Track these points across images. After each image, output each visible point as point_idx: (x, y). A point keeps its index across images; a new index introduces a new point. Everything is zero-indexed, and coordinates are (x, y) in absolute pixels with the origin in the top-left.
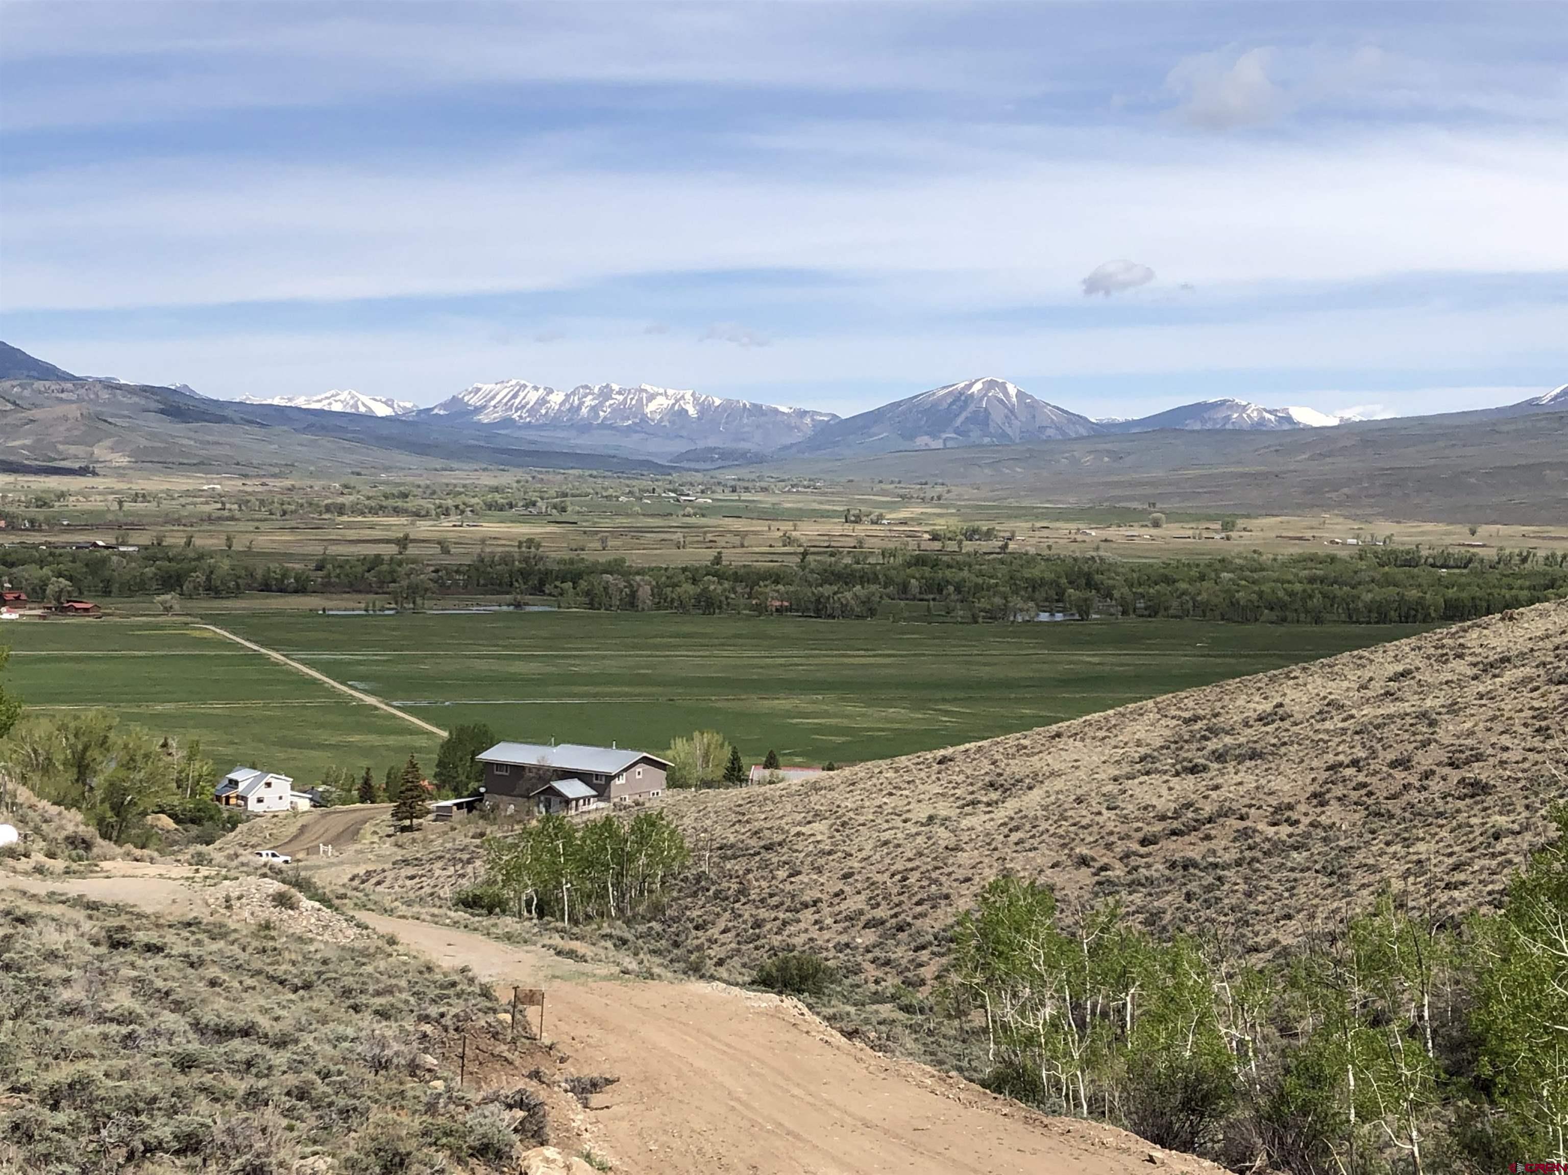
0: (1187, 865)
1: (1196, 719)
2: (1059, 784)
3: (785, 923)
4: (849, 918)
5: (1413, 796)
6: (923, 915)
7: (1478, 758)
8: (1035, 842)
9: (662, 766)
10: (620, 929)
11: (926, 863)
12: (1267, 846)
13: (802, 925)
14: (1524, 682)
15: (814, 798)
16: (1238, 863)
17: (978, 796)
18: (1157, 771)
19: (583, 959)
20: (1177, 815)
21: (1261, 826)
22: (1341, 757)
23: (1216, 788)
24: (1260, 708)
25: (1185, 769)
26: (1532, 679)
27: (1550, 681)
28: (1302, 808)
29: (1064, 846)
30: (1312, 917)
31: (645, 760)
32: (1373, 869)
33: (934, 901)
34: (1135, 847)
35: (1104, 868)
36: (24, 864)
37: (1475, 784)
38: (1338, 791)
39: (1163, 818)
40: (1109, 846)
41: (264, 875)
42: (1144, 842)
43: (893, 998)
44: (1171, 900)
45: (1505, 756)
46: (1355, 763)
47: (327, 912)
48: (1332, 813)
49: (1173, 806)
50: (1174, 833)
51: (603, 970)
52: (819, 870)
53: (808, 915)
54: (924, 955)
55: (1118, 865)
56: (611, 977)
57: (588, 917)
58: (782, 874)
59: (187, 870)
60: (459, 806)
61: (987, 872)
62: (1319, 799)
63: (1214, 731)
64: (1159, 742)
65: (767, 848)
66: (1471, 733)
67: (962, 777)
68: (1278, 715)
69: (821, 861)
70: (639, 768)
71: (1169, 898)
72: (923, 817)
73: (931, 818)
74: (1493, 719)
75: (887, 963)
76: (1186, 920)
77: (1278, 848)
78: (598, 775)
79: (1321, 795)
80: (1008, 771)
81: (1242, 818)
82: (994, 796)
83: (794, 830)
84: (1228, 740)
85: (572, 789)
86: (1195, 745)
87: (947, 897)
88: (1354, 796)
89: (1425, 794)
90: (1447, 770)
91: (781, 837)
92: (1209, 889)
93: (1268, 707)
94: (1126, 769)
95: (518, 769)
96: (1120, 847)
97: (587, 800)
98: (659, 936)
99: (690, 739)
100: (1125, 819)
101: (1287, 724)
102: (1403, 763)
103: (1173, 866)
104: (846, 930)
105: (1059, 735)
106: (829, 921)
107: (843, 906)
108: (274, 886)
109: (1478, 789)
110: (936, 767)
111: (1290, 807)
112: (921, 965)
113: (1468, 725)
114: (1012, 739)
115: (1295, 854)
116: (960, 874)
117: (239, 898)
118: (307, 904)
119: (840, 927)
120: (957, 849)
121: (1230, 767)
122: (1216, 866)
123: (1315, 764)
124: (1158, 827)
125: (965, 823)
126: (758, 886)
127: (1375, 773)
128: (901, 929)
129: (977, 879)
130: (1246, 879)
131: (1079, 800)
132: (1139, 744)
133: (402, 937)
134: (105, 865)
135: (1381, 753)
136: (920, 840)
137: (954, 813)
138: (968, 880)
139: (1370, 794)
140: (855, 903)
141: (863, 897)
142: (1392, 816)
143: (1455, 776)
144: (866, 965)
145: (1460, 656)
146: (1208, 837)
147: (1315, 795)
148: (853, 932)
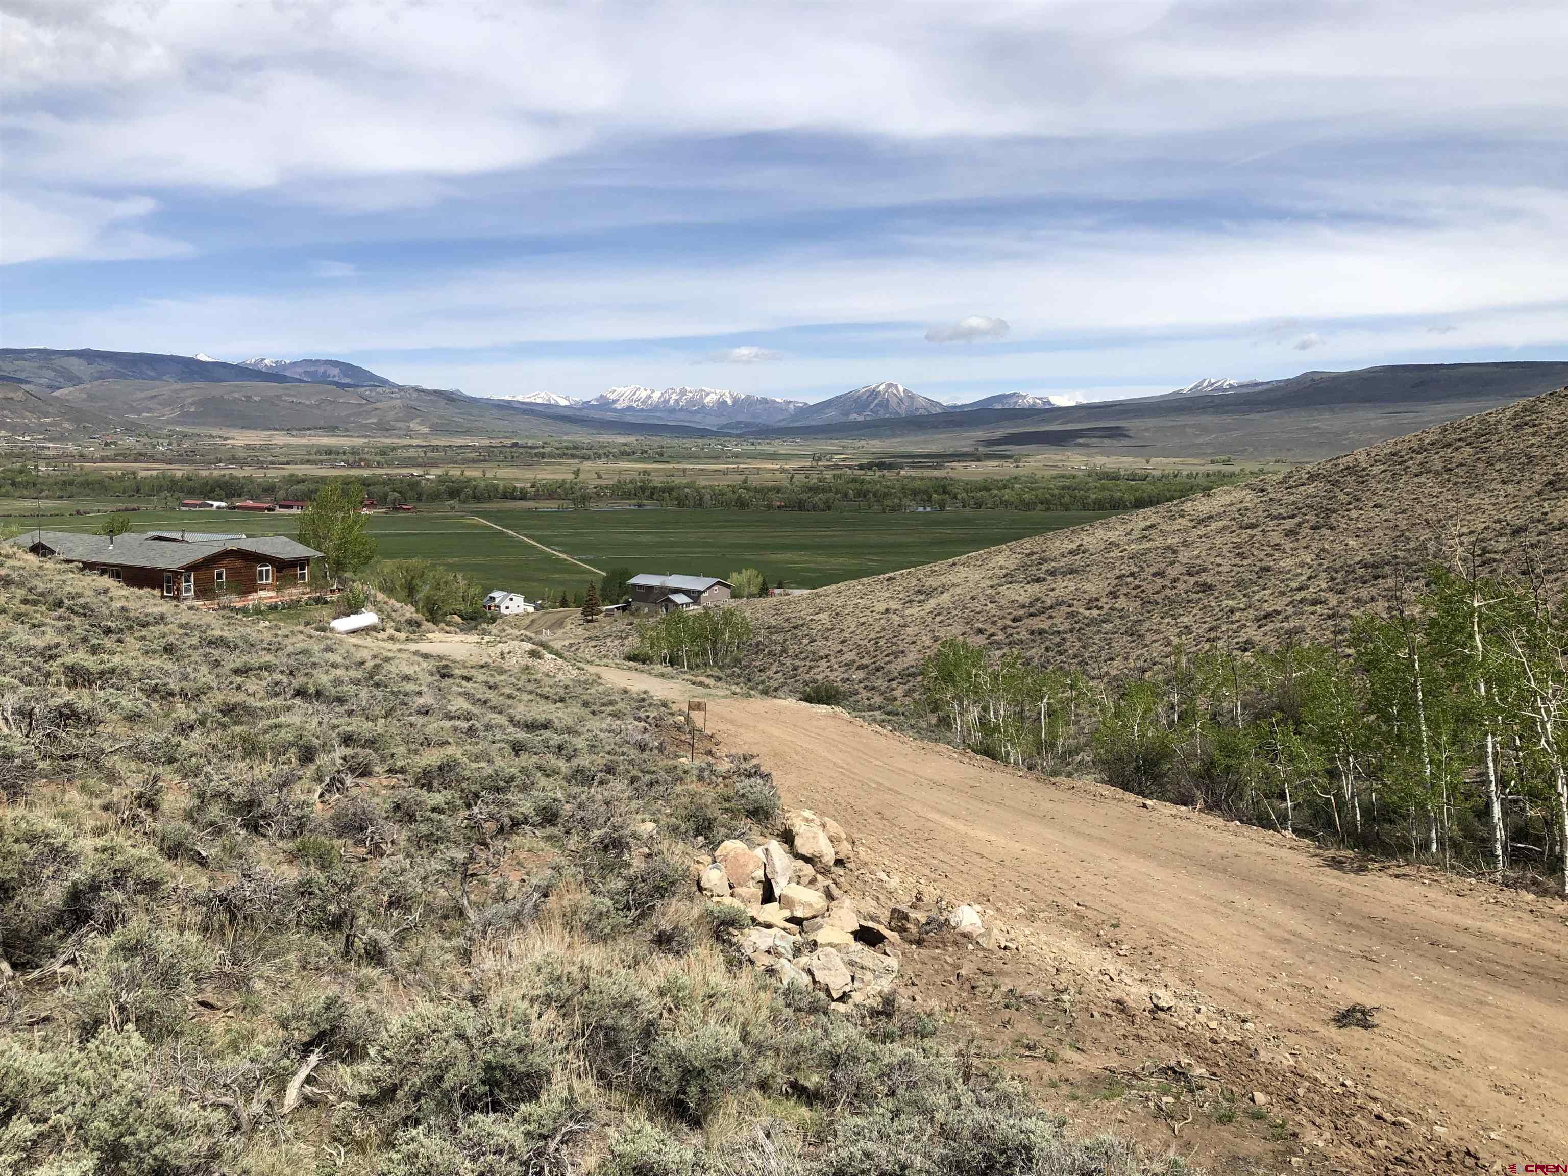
0: (1041, 632)
1: (1032, 554)
2: (958, 590)
3: (810, 668)
4: (846, 665)
5: (1168, 592)
6: (890, 662)
7: (1205, 570)
8: (951, 621)
9: (728, 586)
10: (716, 672)
11: (888, 634)
12: (1086, 621)
13: (820, 669)
14: (1224, 528)
15: (818, 601)
16: (1071, 631)
17: (912, 597)
18: (1016, 582)
19: (708, 686)
20: (1031, 605)
21: (1081, 610)
23: (1053, 590)
24: (1070, 547)
25: (1033, 580)
26: (1229, 527)
27: (1241, 527)
28: (1104, 600)
29: (968, 623)
30: (1126, 659)
31: (718, 583)
32: (1157, 632)
33: (895, 655)
34: (1009, 623)
35: (993, 635)
36: (382, 635)
37: (1205, 584)
38: (1124, 590)
39: (1023, 607)
40: (994, 623)
41: (523, 640)
42: (1014, 620)
43: (880, 708)
44: (1035, 652)
45: (1220, 569)
46: (1132, 574)
47: (560, 661)
48: (1122, 603)
49: (1028, 600)
50: (1031, 615)
51: (721, 693)
52: (827, 639)
53: (823, 663)
54: (894, 684)
55: (1000, 633)
56: (726, 697)
57: (698, 666)
58: (805, 641)
59: (476, 638)
60: (618, 609)
61: (924, 638)
62: (1114, 595)
63: (1045, 560)
64: (1013, 567)
65: (795, 628)
66: (1198, 557)
67: (901, 588)
68: (1080, 550)
69: (827, 634)
70: (716, 588)
71: (1034, 650)
72: (882, 609)
73: (887, 610)
74: (1210, 549)
75: (873, 688)
76: (1049, 662)
77: (1093, 622)
78: (694, 591)
79: (1115, 592)
80: (927, 584)
81: (1070, 606)
82: (922, 597)
83: (809, 618)
84: (1053, 564)
85: (680, 599)
86: (1034, 568)
87: (903, 652)
88: (1134, 592)
89: (1174, 591)
90: (1186, 578)
91: (801, 622)
92: (1058, 645)
93: (1074, 546)
94: (996, 581)
95: (650, 589)
96: (1000, 623)
97: (688, 604)
98: (739, 676)
99: (740, 573)
100: (1001, 608)
101: (1087, 555)
102: (1160, 574)
103: (1032, 633)
104: (846, 671)
105: (954, 564)
106: (836, 666)
107: (843, 658)
108: (529, 646)
109: (1206, 588)
110: (886, 583)
111: (1097, 600)
112: (893, 690)
114: (927, 567)
115: (1104, 625)
116: (909, 639)
117: (509, 653)
118: (548, 656)
119: (843, 669)
120: (905, 626)
121: (1059, 578)
122: (1059, 632)
123: (1109, 575)
124: (1022, 612)
125: (908, 612)
126: (792, 648)
127: (1144, 580)
128: (878, 670)
129: (919, 642)
130: (1080, 640)
131: (973, 598)
132: (1001, 568)
133: (603, 675)
134: (429, 635)
135: (1147, 569)
136: (882, 621)
137: (900, 607)
138: (914, 643)
139: (1143, 591)
140: (849, 656)
141: (854, 653)
142: (1157, 603)
143: (1192, 581)
144: (861, 690)
145: (1183, 516)
146: (1051, 617)
147: (1111, 593)
148: (850, 672)
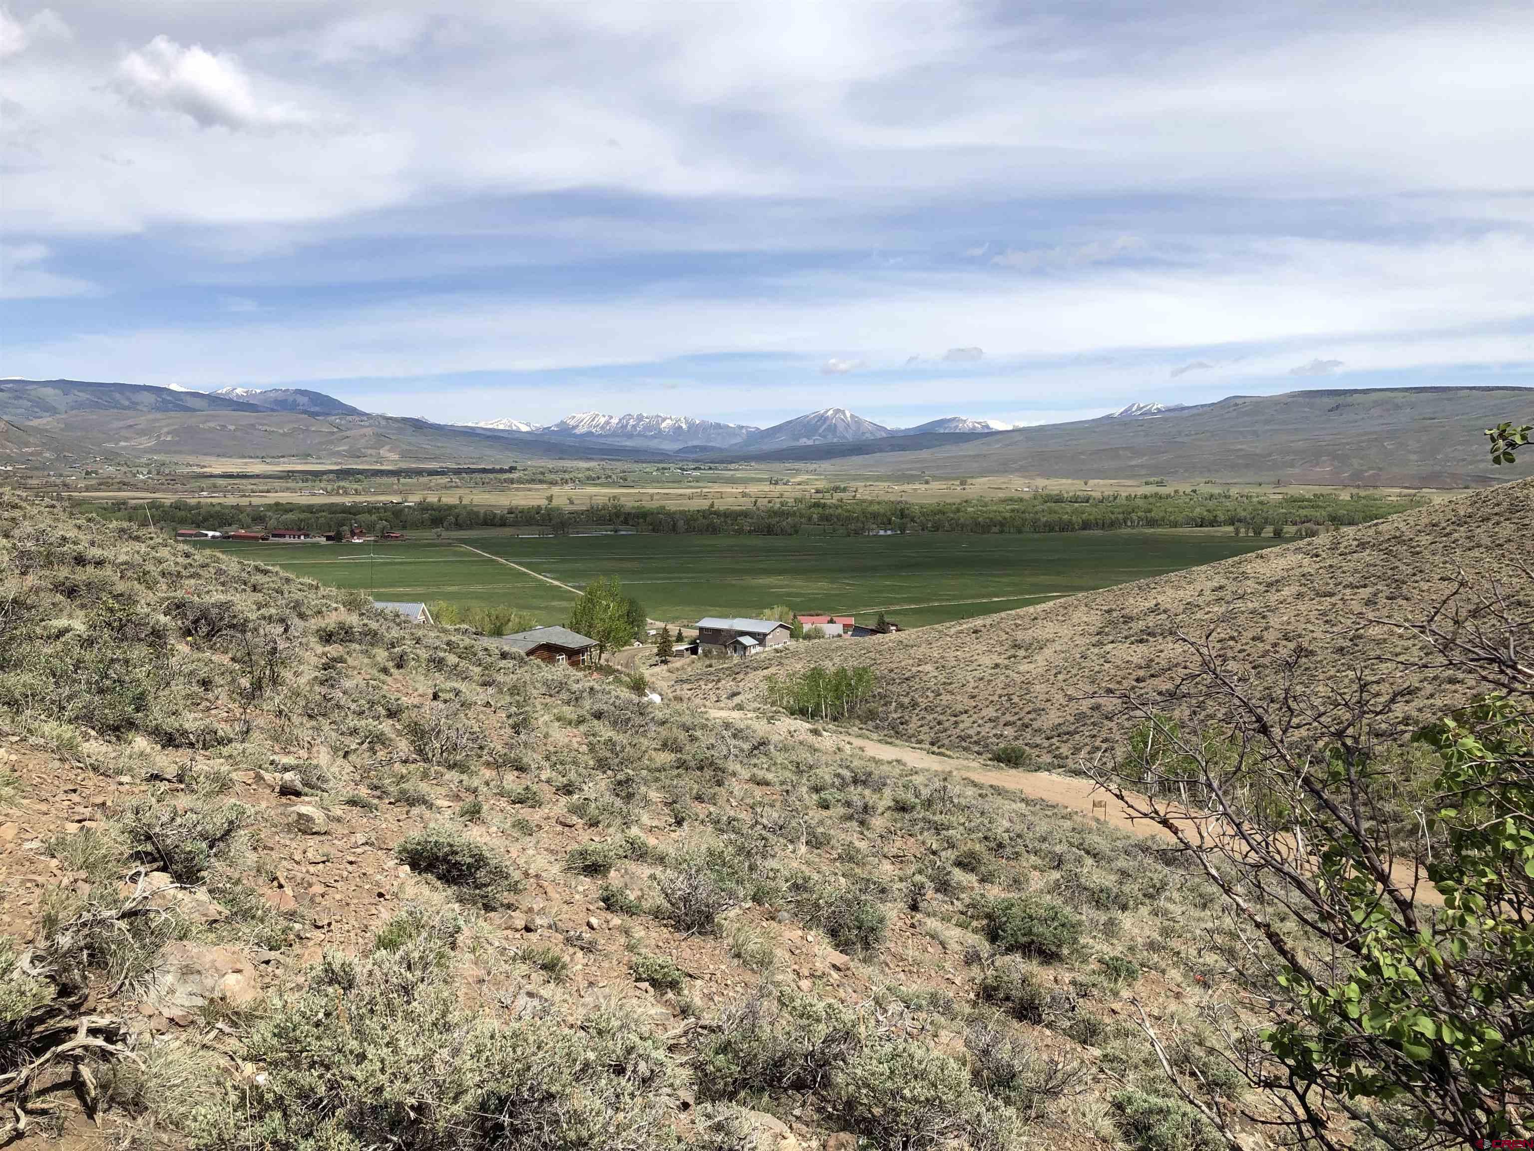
2: (1059, 647)
3: (955, 722)
4: (991, 721)
9: (788, 629)
11: (1016, 691)
17: (1013, 652)
22: (1222, 635)
31: (781, 626)
49: (1142, 661)
50: (1152, 676)
52: (952, 693)
53: (966, 719)
54: (1055, 742)
58: (930, 694)
60: (687, 649)
61: (1057, 696)
63: (1130, 618)
64: (1100, 624)
65: (907, 679)
66: (1289, 623)
68: (1160, 609)
70: (778, 630)
78: (759, 634)
84: (1142, 623)
85: (747, 641)
95: (717, 632)
97: (754, 646)
102: (1259, 639)
104: (995, 727)
106: (981, 722)
107: (984, 714)
110: (972, 634)
113: (1285, 618)
116: (1041, 697)
119: (990, 725)
120: (1029, 683)
124: (1141, 673)
125: (1020, 668)
128: (1028, 727)
